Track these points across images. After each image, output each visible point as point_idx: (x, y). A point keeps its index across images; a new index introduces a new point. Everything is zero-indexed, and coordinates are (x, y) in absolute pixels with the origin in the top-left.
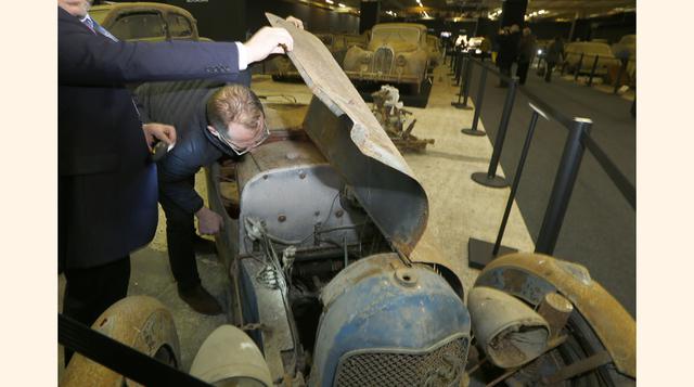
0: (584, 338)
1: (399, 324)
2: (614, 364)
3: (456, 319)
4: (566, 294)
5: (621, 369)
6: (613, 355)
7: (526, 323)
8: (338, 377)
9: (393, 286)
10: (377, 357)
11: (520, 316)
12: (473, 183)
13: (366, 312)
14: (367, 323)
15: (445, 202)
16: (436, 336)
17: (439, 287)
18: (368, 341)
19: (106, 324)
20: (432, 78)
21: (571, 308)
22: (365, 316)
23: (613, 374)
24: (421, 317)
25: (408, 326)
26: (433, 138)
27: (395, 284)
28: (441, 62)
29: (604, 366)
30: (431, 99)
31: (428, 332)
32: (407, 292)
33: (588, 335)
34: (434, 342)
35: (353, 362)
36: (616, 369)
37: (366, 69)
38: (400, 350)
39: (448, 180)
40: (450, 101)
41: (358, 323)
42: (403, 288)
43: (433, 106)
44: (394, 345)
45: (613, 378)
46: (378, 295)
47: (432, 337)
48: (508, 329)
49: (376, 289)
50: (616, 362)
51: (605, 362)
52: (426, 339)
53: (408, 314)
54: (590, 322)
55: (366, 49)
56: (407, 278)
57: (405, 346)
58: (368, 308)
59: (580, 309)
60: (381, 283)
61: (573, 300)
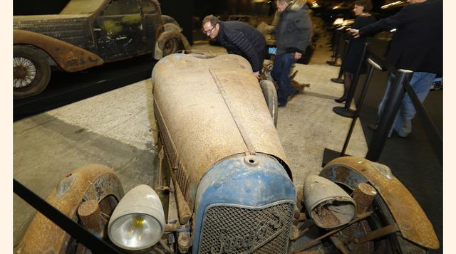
0: (383, 214)
1: (242, 190)
2: (400, 232)
3: (284, 191)
4: (373, 184)
5: (405, 236)
6: (400, 226)
7: (338, 199)
8: (204, 220)
9: (242, 166)
10: (228, 209)
11: (335, 195)
12: (334, 113)
13: (222, 180)
14: (222, 187)
15: (312, 125)
16: (267, 200)
17: (274, 169)
18: (222, 199)
19: (70, 177)
20: (315, 45)
21: (375, 193)
22: (222, 182)
23: (399, 239)
24: (258, 186)
25: (248, 191)
26: (310, 83)
27: (244, 164)
28: (322, 35)
29: (395, 233)
30: (313, 59)
31: (262, 196)
32: (250, 169)
33: (385, 212)
34: (266, 203)
35: (214, 212)
36: (402, 236)
37: (269, 38)
38: (242, 206)
39: (316, 111)
40: (326, 61)
41: (216, 187)
42: (248, 167)
43: (314, 63)
44: (239, 202)
45: (399, 241)
46: (231, 170)
47: (264, 199)
48: (325, 202)
49: (231, 167)
50: (402, 231)
51: (395, 230)
52: (260, 200)
53: (249, 184)
54: (387, 203)
55: (270, 24)
56: (252, 161)
57: (245, 204)
58: (223, 178)
59: (382, 195)
60: (235, 163)
61: (377, 188)
